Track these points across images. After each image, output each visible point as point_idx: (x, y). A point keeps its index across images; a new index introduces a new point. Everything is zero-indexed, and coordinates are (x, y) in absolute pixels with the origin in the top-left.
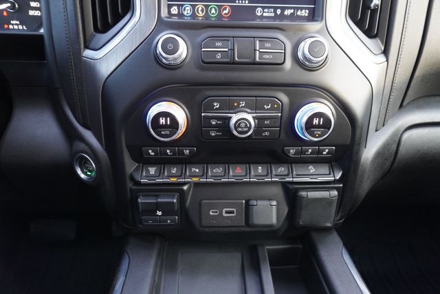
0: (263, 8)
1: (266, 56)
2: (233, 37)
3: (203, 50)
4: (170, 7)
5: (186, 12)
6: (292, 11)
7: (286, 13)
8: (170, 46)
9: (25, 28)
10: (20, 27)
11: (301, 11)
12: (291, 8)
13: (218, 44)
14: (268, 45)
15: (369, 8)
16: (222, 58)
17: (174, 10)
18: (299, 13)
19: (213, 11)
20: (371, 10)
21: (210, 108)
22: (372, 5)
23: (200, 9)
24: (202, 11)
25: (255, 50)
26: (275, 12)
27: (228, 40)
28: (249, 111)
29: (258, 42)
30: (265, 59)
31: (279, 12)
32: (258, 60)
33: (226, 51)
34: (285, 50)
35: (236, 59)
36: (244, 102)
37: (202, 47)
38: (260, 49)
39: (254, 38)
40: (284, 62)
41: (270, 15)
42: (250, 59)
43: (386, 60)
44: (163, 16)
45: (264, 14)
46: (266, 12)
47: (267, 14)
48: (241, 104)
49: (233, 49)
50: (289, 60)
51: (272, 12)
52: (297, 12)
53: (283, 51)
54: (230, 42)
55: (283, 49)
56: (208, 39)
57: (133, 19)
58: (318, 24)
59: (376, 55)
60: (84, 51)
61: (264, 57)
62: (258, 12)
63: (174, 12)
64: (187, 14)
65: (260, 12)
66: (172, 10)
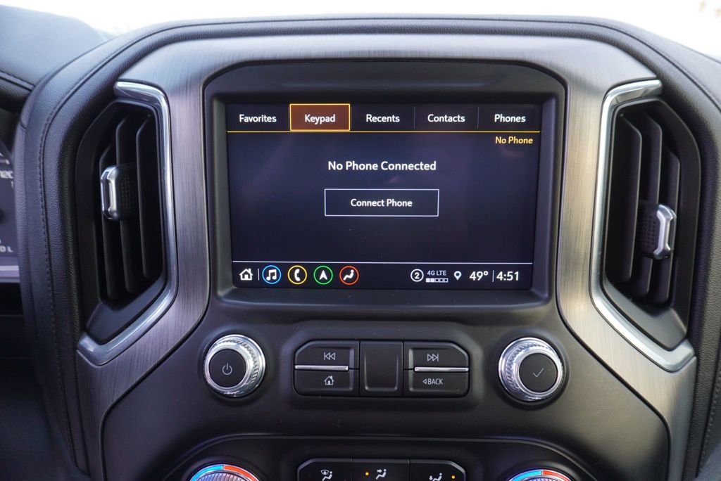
0: (425, 268)
1: (430, 382)
2: (360, 340)
3: (297, 367)
4: (237, 269)
5: (269, 278)
6: (486, 273)
7: (473, 276)
8: (228, 371)
9: (9, 250)
10: (3, 249)
11: (505, 272)
12: (482, 268)
13: (330, 356)
14: (433, 357)
15: (652, 256)
16: (336, 385)
17: (247, 276)
18: (500, 276)
19: (323, 275)
20: (655, 261)
22: (657, 252)
23: (297, 271)
24: (301, 275)
25: (406, 368)
26: (450, 275)
29: (411, 353)
30: (427, 386)
31: (458, 275)
32: (411, 389)
33: (345, 371)
34: (469, 367)
35: (367, 388)
36: (385, 470)
37: (296, 362)
38: (415, 366)
39: (403, 341)
40: (468, 391)
41: (439, 281)
42: (396, 388)
43: (692, 355)
44: (221, 293)
45: (428, 280)
46: (431, 277)
47: (433, 280)
48: (379, 473)
49: (358, 369)
50: (479, 386)
51: (444, 277)
52: (496, 274)
53: (467, 369)
54: (352, 353)
55: (467, 365)
56: (308, 345)
57: (165, 296)
58: (542, 305)
59: (670, 350)
60: (80, 338)
61: (425, 382)
62: (414, 276)
63: (246, 278)
64: (272, 280)
65: (420, 276)
66: (241, 274)
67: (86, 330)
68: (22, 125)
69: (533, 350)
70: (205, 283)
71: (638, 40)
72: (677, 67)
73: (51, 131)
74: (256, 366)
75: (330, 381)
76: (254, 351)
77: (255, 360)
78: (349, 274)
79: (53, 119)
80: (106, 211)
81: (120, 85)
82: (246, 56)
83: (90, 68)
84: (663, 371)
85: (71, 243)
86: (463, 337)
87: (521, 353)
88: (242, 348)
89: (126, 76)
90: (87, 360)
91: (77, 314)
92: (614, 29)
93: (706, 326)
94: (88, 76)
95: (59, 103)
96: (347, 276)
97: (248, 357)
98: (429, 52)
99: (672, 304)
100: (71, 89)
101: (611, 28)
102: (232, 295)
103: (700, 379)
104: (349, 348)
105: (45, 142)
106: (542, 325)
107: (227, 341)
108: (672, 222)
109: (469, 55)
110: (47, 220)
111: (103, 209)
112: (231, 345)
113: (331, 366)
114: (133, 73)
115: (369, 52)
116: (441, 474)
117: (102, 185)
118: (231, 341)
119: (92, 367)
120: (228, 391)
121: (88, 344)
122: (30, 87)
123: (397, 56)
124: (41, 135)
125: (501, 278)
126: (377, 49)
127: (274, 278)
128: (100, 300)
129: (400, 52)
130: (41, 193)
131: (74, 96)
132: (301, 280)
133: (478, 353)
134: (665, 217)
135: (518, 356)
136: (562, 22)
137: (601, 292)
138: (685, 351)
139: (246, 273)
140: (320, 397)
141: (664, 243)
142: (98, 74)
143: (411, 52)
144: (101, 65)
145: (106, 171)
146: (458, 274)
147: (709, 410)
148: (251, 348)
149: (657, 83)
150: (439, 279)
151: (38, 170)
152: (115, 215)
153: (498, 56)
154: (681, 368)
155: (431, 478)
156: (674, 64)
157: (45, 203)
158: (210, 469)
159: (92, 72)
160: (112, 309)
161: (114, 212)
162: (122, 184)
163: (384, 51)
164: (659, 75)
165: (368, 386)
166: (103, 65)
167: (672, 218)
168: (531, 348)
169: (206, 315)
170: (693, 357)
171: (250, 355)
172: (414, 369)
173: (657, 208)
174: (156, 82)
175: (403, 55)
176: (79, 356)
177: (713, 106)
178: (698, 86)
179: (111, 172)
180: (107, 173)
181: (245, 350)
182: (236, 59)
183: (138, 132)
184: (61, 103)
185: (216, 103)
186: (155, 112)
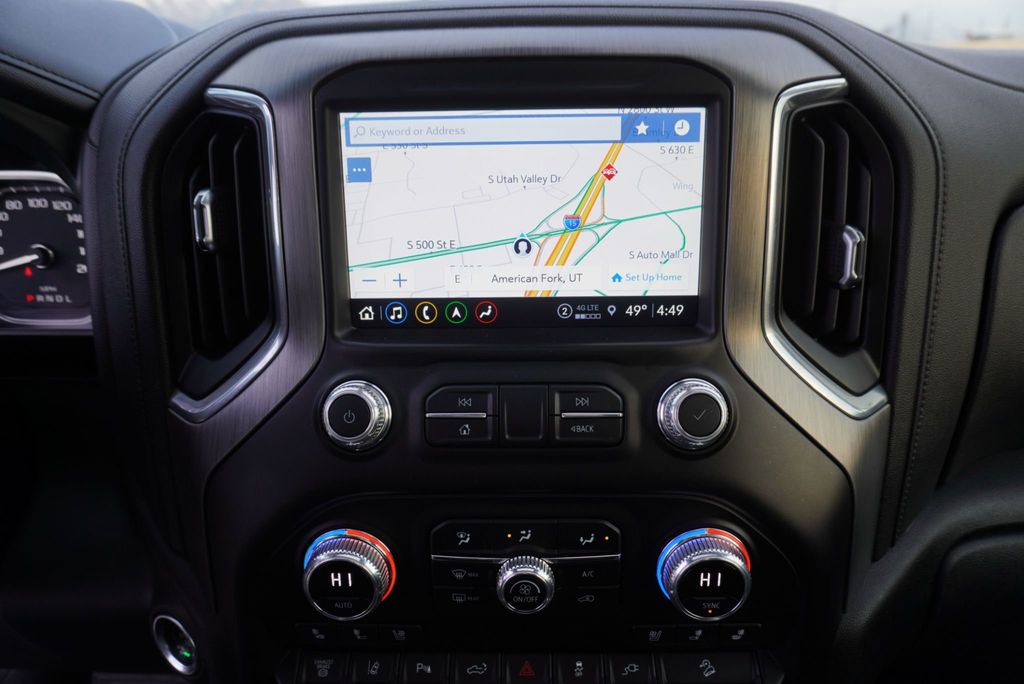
0: (574, 303)
1: (580, 429)
2: (499, 384)
3: (427, 415)
4: (356, 307)
5: (393, 317)
6: (645, 307)
7: (629, 311)
8: (349, 417)
9: (68, 300)
10: (59, 299)
11: (666, 306)
12: (640, 302)
13: (465, 402)
14: (582, 401)
15: (837, 286)
16: (472, 434)
17: (367, 315)
18: (661, 311)
19: (456, 312)
20: (841, 290)
21: (449, 544)
22: (844, 281)
23: (426, 308)
24: (430, 313)
25: (552, 415)
26: (603, 311)
28: (542, 550)
29: (557, 396)
30: (576, 434)
32: (558, 438)
33: (482, 419)
34: (623, 412)
35: (507, 437)
36: (529, 531)
37: (427, 410)
38: (563, 411)
39: (548, 383)
40: (623, 439)
41: (591, 317)
42: (541, 437)
43: (886, 401)
44: (338, 334)
45: (577, 316)
46: (580, 312)
47: (583, 316)
48: (523, 535)
49: (497, 415)
50: (635, 435)
51: (596, 312)
52: (657, 308)
53: (621, 415)
54: (490, 396)
55: (621, 409)
56: (439, 390)
57: (274, 338)
58: (707, 342)
59: (859, 395)
60: (172, 394)
61: (573, 429)
62: (561, 312)
63: (367, 317)
64: (397, 319)
65: (568, 312)
66: (361, 313)
67: (179, 385)
68: (91, 142)
69: (695, 390)
70: (320, 324)
71: (821, 30)
72: (866, 62)
73: (131, 149)
74: (381, 414)
75: (465, 431)
76: (381, 401)
77: (380, 409)
78: (486, 311)
79: (133, 133)
80: (201, 241)
81: (212, 92)
82: (362, 56)
83: (174, 71)
84: (847, 417)
85: (158, 282)
86: (616, 378)
87: (681, 395)
88: (366, 393)
89: (220, 80)
90: (181, 418)
91: (167, 365)
92: (794, 18)
93: (901, 368)
94: (172, 82)
95: (138, 115)
96: (484, 313)
97: (372, 404)
98: (573, 49)
99: (864, 344)
100: (153, 98)
101: (791, 16)
102: (351, 336)
103: (895, 430)
104: (486, 393)
105: (124, 163)
107: (348, 387)
108: (859, 245)
110: (129, 256)
111: (197, 238)
112: (354, 391)
113: (466, 414)
114: (225, 78)
115: (504, 49)
116: (593, 535)
117: (195, 211)
118: (353, 387)
119: (189, 426)
120: (351, 442)
121: (181, 401)
122: (96, 95)
123: (537, 53)
124: (119, 153)
125: (662, 313)
126: (514, 46)
127: (400, 316)
128: (193, 349)
129: (540, 49)
131: (157, 106)
132: (431, 318)
133: (633, 399)
134: (852, 239)
135: (677, 398)
136: (733, 9)
137: (778, 329)
138: (876, 397)
139: (367, 311)
140: (455, 449)
141: (850, 271)
143: (554, 49)
145: (199, 194)
146: (612, 309)
147: (906, 466)
148: (375, 394)
149: (842, 81)
150: (590, 315)
151: (116, 195)
152: (211, 246)
154: (869, 416)
155: (582, 540)
156: (863, 60)
157: (127, 235)
158: (330, 536)
159: (177, 77)
160: (209, 359)
161: (211, 243)
162: (218, 210)
163: (522, 49)
164: (844, 72)
165: (509, 435)
166: (191, 69)
167: (860, 241)
168: (693, 388)
169: (322, 361)
170: (885, 404)
171: (374, 402)
172: (560, 415)
173: (842, 229)
174: (256, 88)
175: (544, 53)
176: (170, 413)
177: (907, 108)
178: (891, 85)
179: (205, 195)
180: (201, 197)
181: (369, 396)
182: (350, 59)
183: (236, 148)
184: (141, 115)
185: (328, 112)
186: (256, 123)
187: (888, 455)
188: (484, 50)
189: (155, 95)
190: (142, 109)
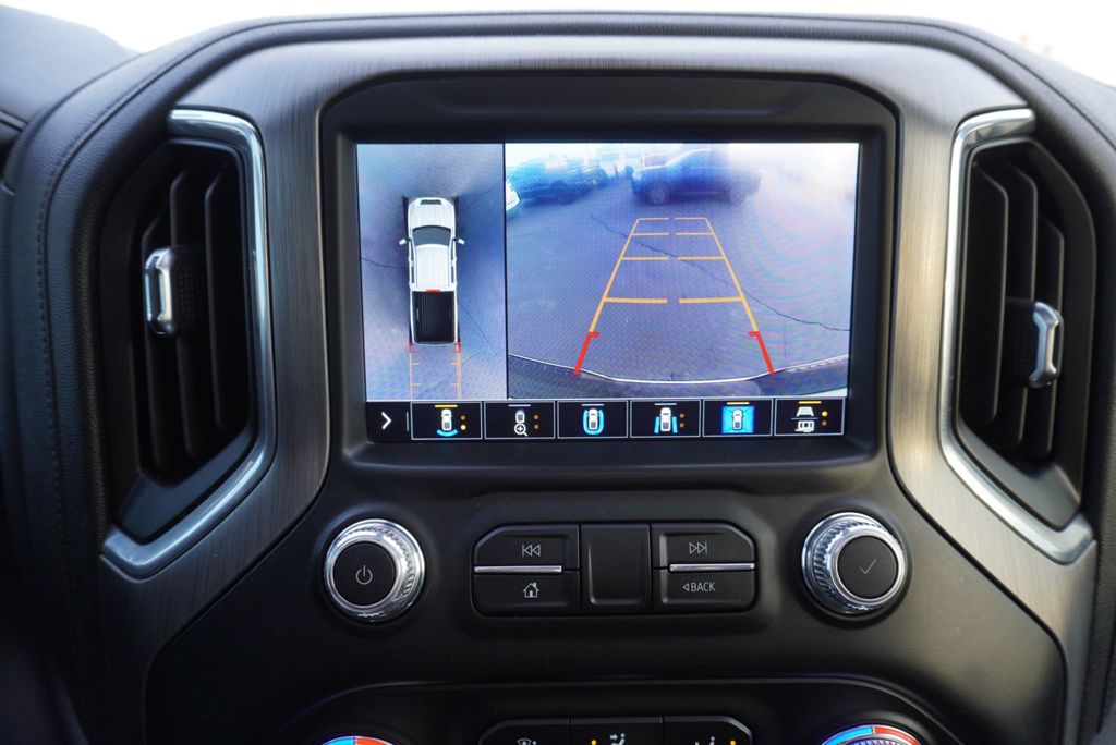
1: (695, 587)
2: (580, 523)
3: (477, 569)
8: (364, 576)
13: (532, 550)
14: (699, 547)
15: (1026, 382)
16: (542, 596)
20: (1032, 391)
22: (1034, 377)
25: (656, 568)
27: (564, 537)
29: (663, 541)
30: (691, 595)
32: (665, 601)
33: (557, 574)
34: (756, 561)
35: (593, 601)
36: (623, 735)
37: (476, 562)
38: (670, 562)
39: (649, 522)
40: (755, 601)
42: (640, 600)
43: (1089, 537)
44: (348, 452)
48: (613, 741)
49: (578, 569)
53: (752, 566)
55: (753, 558)
56: (494, 533)
57: (255, 459)
58: (865, 461)
59: (1059, 529)
60: (106, 535)
61: (686, 587)
67: (117, 521)
69: (855, 531)
70: (322, 437)
71: (996, 49)
72: (1056, 91)
73: (59, 192)
74: (410, 569)
75: (532, 592)
76: (407, 546)
77: (409, 561)
79: (62, 172)
80: (155, 320)
81: (177, 115)
82: (390, 66)
84: (1051, 562)
85: (91, 377)
86: (745, 514)
87: (838, 537)
88: (385, 538)
89: (190, 100)
90: (118, 570)
91: (101, 494)
93: (1109, 492)
94: (122, 102)
95: (71, 146)
97: (398, 555)
99: (1058, 459)
100: (93, 122)
101: (955, 31)
102: (367, 454)
103: (1102, 575)
104: (562, 536)
105: (48, 210)
106: (867, 492)
107: (363, 530)
108: (1057, 328)
109: (746, 65)
110: (51, 340)
111: (149, 316)
112: (370, 535)
113: (533, 567)
114: (199, 96)
115: (590, 60)
116: (713, 739)
117: (147, 277)
118: (369, 529)
119: (128, 583)
120: (367, 612)
121: (120, 546)
122: (19, 124)
124: (42, 198)
126: (601, 56)
128: (139, 470)
129: (639, 61)
130: (41, 295)
131: (100, 134)
133: (768, 539)
134: (1048, 320)
135: (833, 541)
137: (953, 438)
138: (1078, 532)
140: (518, 618)
141: (1046, 363)
142: (140, 97)
144: (145, 83)
145: (154, 255)
148: (401, 539)
149: (1027, 114)
151: (37, 257)
152: (169, 327)
153: (791, 67)
154: (1076, 558)
156: (1050, 87)
157: (49, 311)
159: (129, 96)
160: (162, 485)
161: (168, 322)
162: (181, 276)
163: (613, 60)
164: (1030, 102)
165: (595, 597)
166: (148, 85)
167: (1057, 323)
168: (853, 529)
169: (325, 492)
170: (1090, 542)
171: (401, 552)
172: (668, 568)
173: (1031, 310)
174: (240, 108)
175: (644, 65)
176: (103, 562)
178: (1088, 120)
179: (162, 258)
180: (157, 258)
181: (393, 543)
182: (374, 70)
183: (209, 192)
184: (76, 146)
185: (340, 141)
186: (237, 157)
187: (1094, 609)
188: (561, 60)
189: (97, 119)
190: (78, 137)
